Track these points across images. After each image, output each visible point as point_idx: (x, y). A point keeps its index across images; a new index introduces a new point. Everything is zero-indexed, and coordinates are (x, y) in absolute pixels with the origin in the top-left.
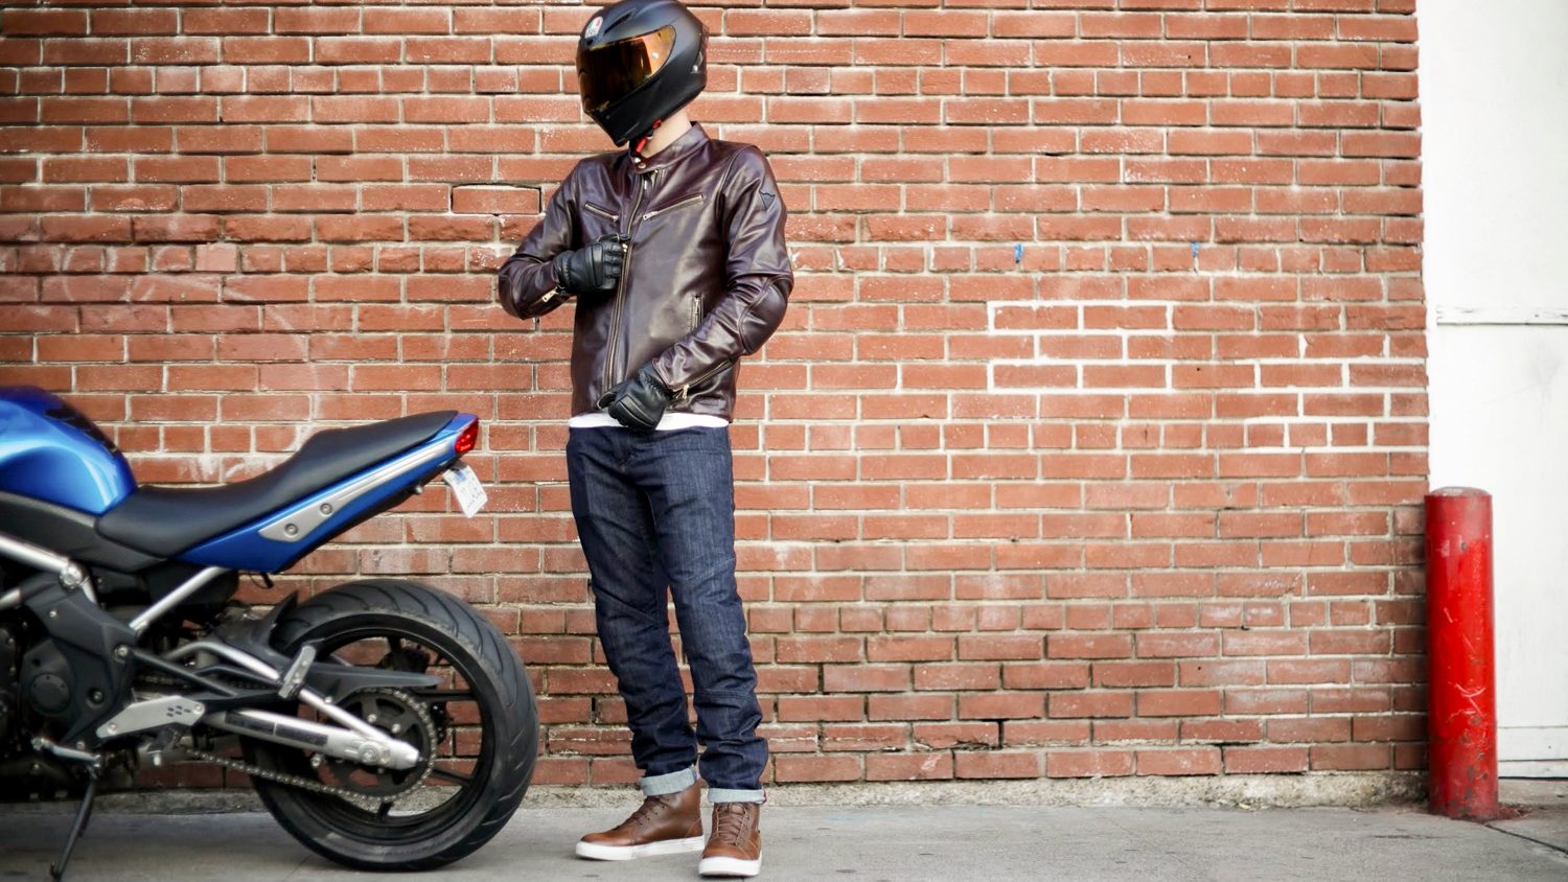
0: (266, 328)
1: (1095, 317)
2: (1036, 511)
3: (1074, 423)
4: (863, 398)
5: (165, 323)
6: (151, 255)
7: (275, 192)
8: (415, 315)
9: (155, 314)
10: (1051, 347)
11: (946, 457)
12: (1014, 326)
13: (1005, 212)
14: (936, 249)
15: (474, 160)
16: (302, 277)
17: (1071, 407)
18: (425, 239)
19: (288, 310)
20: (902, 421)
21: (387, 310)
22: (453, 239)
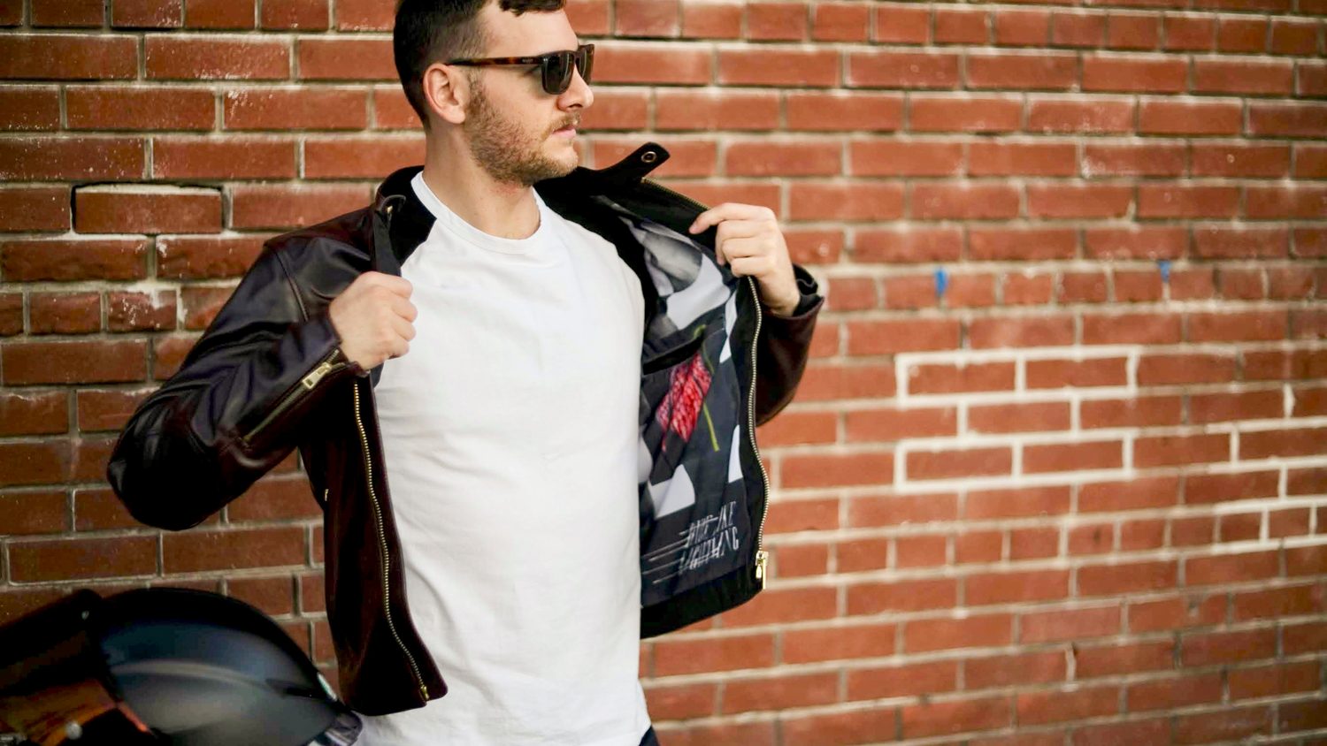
1: (1042, 374)
2: (956, 653)
3: (1006, 525)
11: (836, 587)
12: (932, 391)
13: (922, 220)
14: (830, 281)
15: (111, 144)
17: (1005, 503)
18: (31, 279)
20: (778, 539)
22: (79, 278)
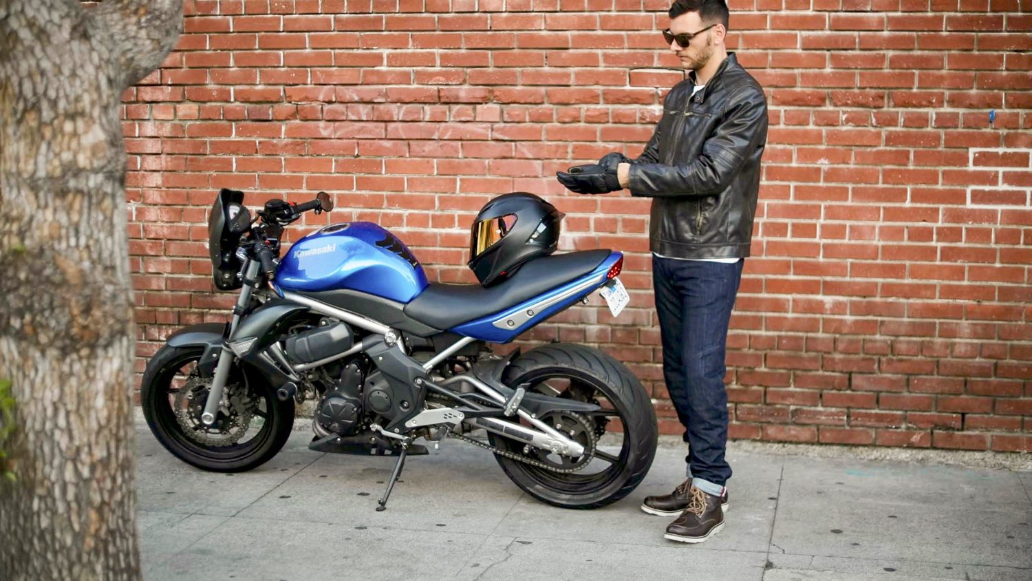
0: (517, 156)
2: (995, 283)
3: (1023, 228)
4: (884, 208)
5: (458, 152)
6: (450, 111)
7: (523, 73)
9: (452, 147)
10: (1010, 179)
11: (936, 247)
12: (985, 164)
13: (983, 89)
14: (937, 114)
15: (642, 54)
16: (538, 126)
17: (1023, 218)
18: (613, 103)
19: (530, 145)
20: (909, 224)
21: (590, 146)
22: (630, 103)
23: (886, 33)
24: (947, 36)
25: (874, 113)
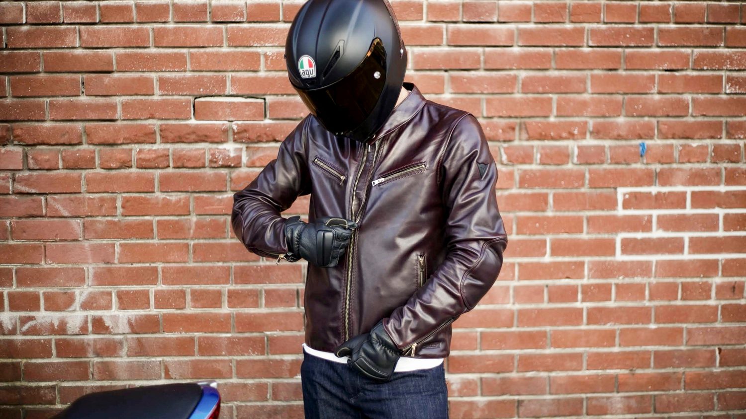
0: (49, 214)
1: (700, 200)
3: (680, 280)
4: (520, 265)
7: (52, 105)
8: (167, 203)
10: (665, 223)
12: (638, 207)
13: (633, 116)
14: (579, 147)
15: (211, 78)
16: (75, 173)
17: (680, 269)
18: (174, 142)
19: (65, 199)
20: (550, 282)
21: (144, 199)
22: (196, 142)
23: (516, 50)
24: (589, 53)
25: (505, 148)
